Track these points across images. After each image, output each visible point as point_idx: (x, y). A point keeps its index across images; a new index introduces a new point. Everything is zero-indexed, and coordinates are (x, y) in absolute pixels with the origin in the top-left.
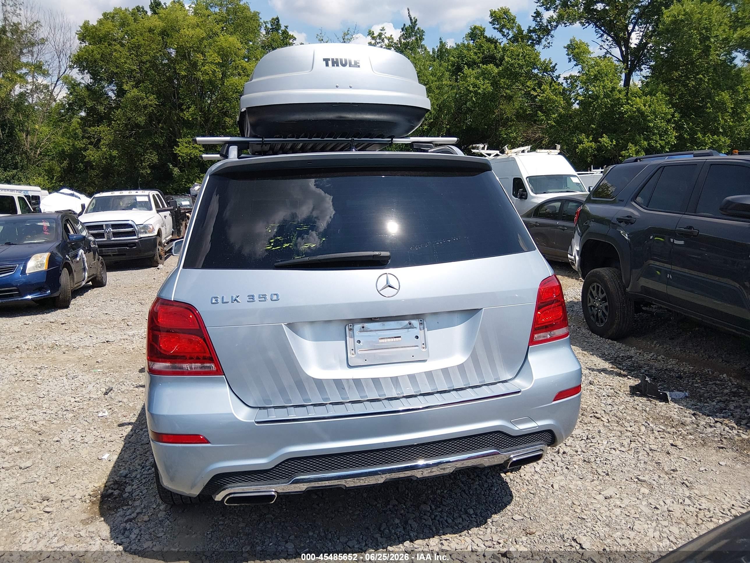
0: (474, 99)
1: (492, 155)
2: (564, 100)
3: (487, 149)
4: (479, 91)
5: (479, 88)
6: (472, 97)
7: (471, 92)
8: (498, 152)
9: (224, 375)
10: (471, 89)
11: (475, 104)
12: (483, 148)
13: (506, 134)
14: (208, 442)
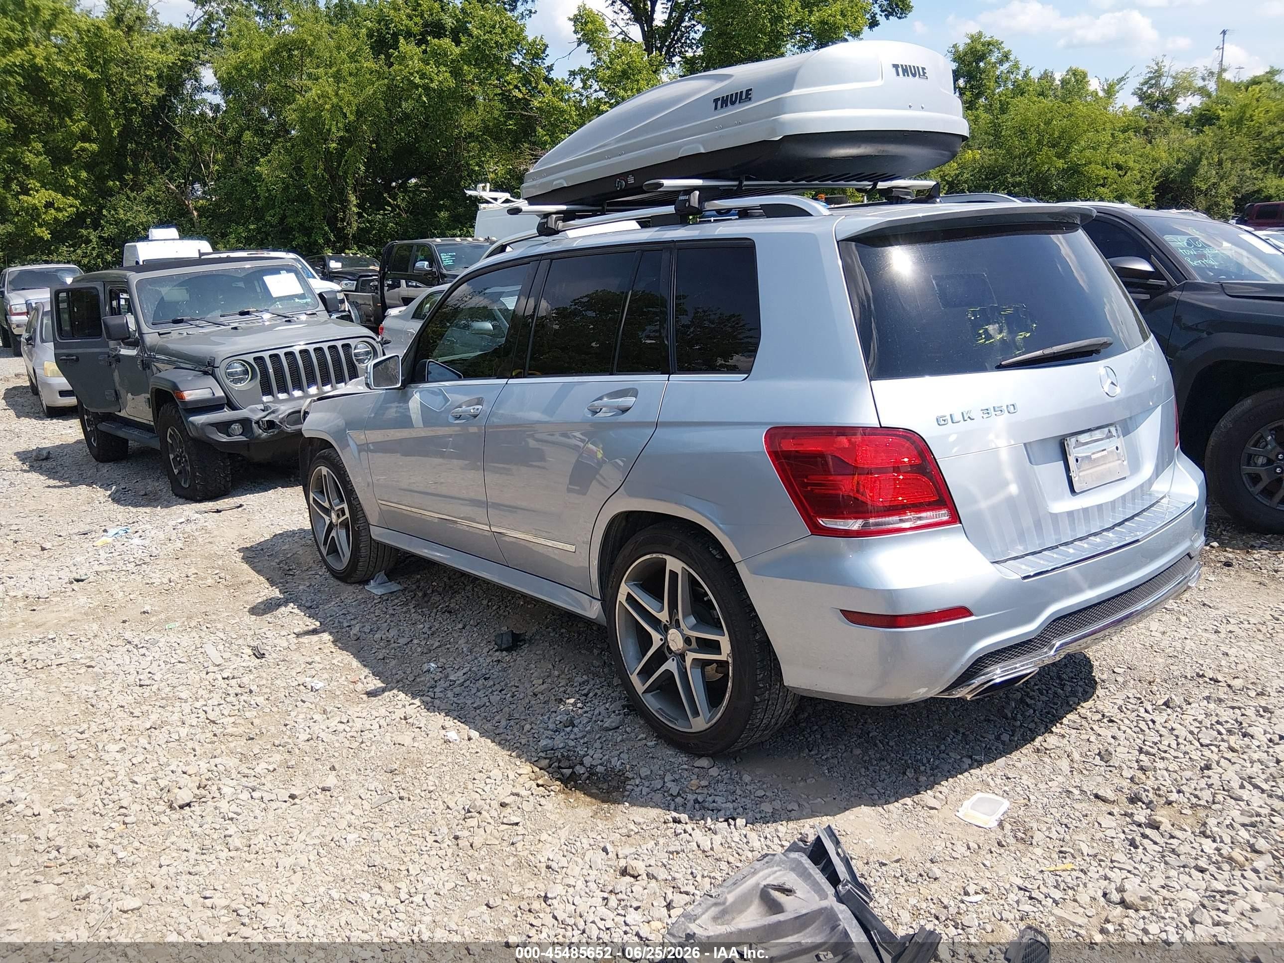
0: (425, 99)
1: (500, 201)
2: (576, 109)
3: (491, 190)
4: (431, 85)
5: (432, 81)
6: (420, 96)
7: (417, 86)
8: (507, 195)
9: (961, 523)
10: (417, 81)
11: (425, 108)
12: (484, 189)
13: (477, 164)
14: (971, 614)
